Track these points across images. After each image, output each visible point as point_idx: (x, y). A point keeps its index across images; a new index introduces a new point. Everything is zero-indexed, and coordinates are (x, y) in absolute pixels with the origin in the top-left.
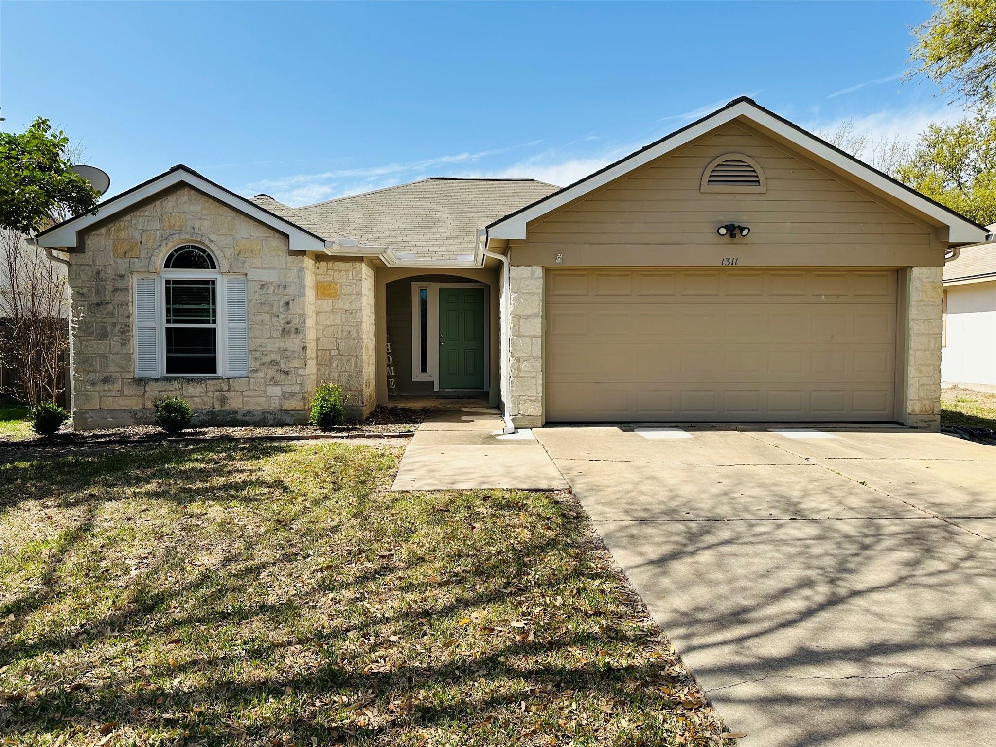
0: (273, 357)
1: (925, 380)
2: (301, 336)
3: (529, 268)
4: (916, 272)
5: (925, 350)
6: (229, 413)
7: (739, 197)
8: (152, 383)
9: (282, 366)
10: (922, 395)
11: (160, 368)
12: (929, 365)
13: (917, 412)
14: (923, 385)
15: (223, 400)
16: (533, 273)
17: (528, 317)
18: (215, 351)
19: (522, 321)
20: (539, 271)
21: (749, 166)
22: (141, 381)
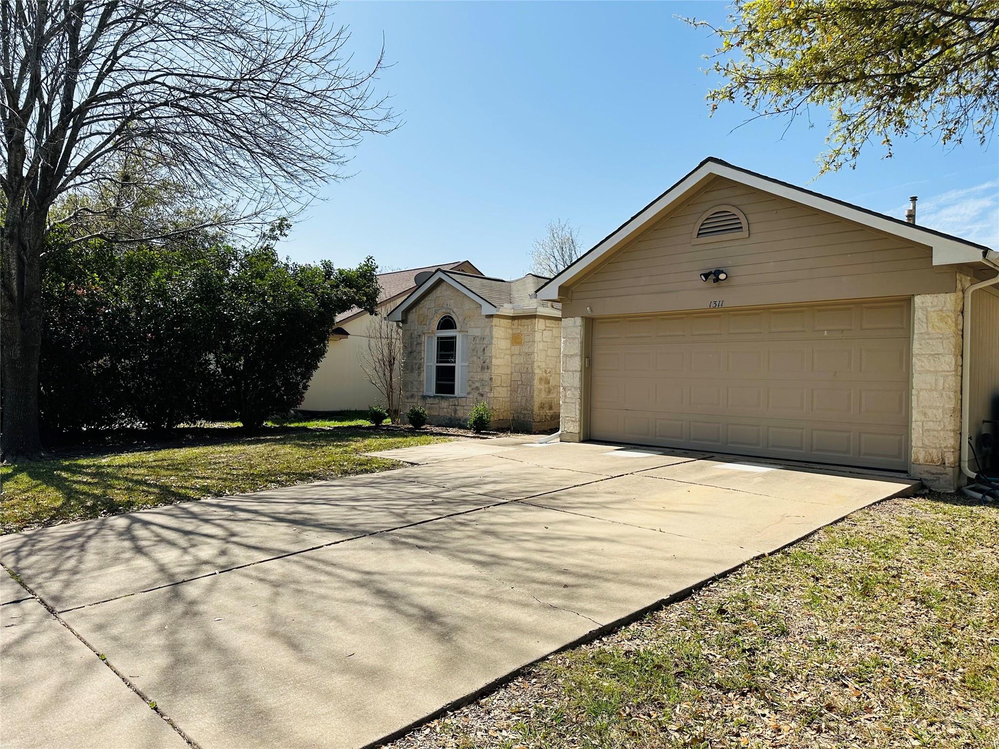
0: (478, 384)
1: (930, 425)
2: (489, 371)
3: (573, 319)
5: (931, 390)
6: (457, 420)
7: (725, 245)
8: (428, 399)
9: (481, 390)
10: (927, 442)
11: (432, 391)
12: (937, 408)
13: (921, 461)
14: (928, 430)
15: (455, 411)
16: (575, 322)
17: (572, 356)
18: (454, 380)
19: (568, 359)
20: (578, 321)
21: (734, 215)
22: (424, 397)
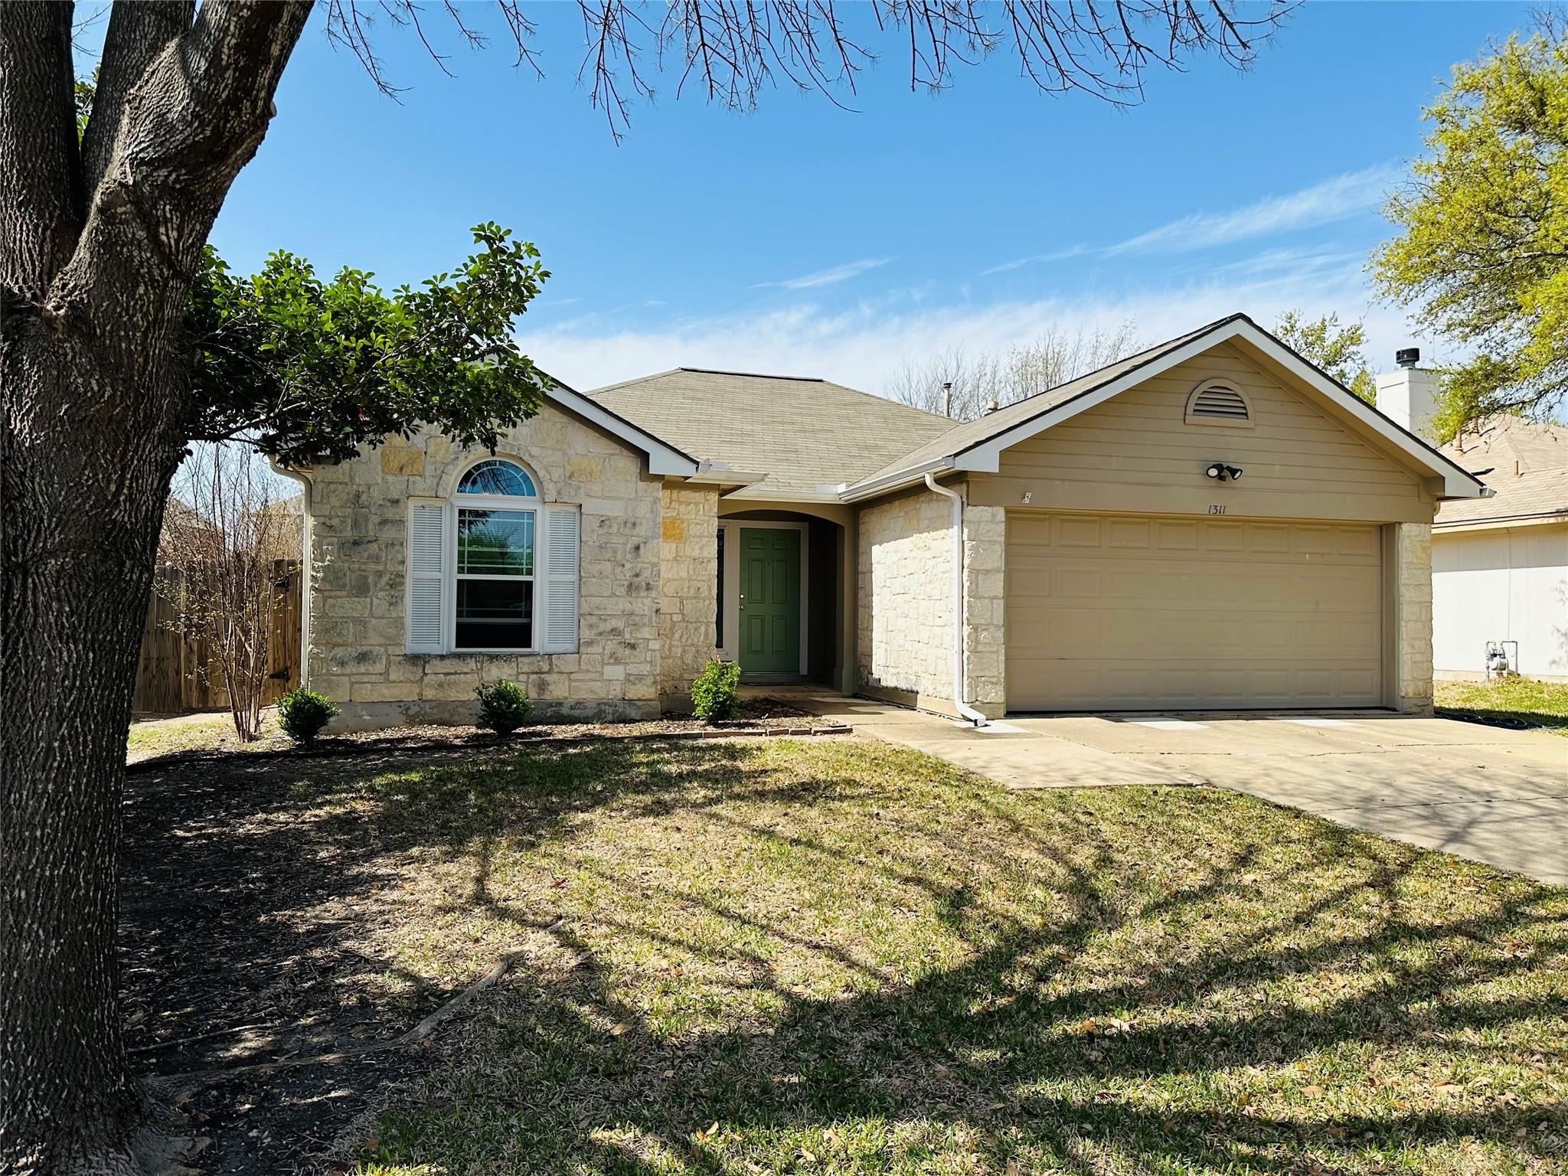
1: (1418, 657)
2: (654, 594)
3: (990, 509)
4: (1405, 527)
5: (1417, 621)
6: (550, 705)
7: (1226, 432)
8: (436, 662)
9: (627, 636)
10: (1415, 674)
11: (447, 639)
12: (1420, 639)
13: (1411, 695)
14: (1415, 662)
15: (542, 686)
16: (994, 515)
17: (987, 572)
18: (529, 614)
19: (980, 577)
20: (1000, 513)
21: (1236, 395)
22: (417, 660)
